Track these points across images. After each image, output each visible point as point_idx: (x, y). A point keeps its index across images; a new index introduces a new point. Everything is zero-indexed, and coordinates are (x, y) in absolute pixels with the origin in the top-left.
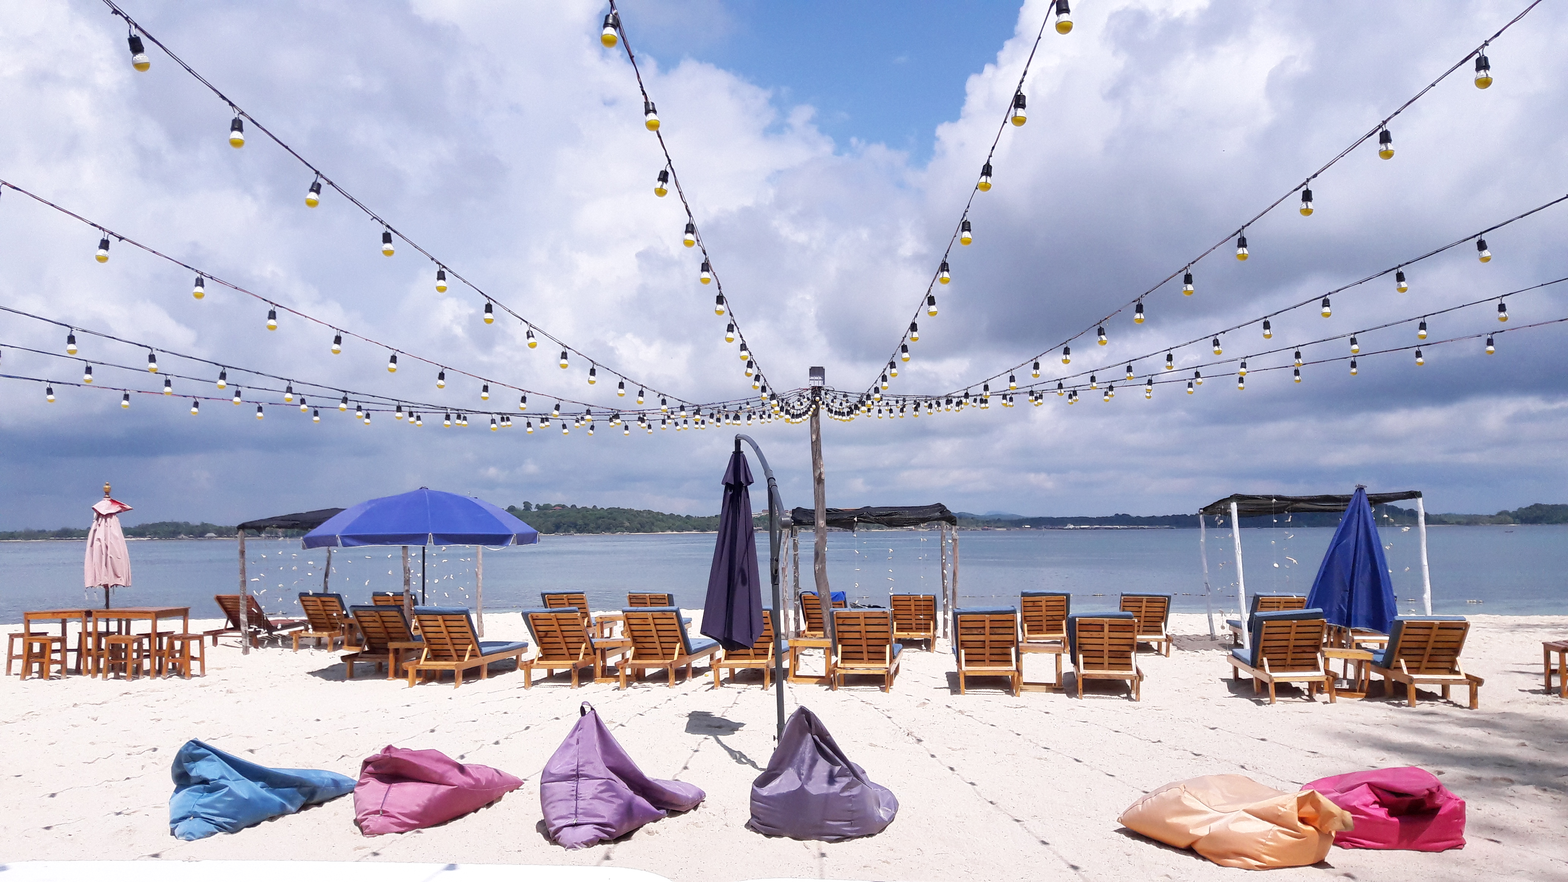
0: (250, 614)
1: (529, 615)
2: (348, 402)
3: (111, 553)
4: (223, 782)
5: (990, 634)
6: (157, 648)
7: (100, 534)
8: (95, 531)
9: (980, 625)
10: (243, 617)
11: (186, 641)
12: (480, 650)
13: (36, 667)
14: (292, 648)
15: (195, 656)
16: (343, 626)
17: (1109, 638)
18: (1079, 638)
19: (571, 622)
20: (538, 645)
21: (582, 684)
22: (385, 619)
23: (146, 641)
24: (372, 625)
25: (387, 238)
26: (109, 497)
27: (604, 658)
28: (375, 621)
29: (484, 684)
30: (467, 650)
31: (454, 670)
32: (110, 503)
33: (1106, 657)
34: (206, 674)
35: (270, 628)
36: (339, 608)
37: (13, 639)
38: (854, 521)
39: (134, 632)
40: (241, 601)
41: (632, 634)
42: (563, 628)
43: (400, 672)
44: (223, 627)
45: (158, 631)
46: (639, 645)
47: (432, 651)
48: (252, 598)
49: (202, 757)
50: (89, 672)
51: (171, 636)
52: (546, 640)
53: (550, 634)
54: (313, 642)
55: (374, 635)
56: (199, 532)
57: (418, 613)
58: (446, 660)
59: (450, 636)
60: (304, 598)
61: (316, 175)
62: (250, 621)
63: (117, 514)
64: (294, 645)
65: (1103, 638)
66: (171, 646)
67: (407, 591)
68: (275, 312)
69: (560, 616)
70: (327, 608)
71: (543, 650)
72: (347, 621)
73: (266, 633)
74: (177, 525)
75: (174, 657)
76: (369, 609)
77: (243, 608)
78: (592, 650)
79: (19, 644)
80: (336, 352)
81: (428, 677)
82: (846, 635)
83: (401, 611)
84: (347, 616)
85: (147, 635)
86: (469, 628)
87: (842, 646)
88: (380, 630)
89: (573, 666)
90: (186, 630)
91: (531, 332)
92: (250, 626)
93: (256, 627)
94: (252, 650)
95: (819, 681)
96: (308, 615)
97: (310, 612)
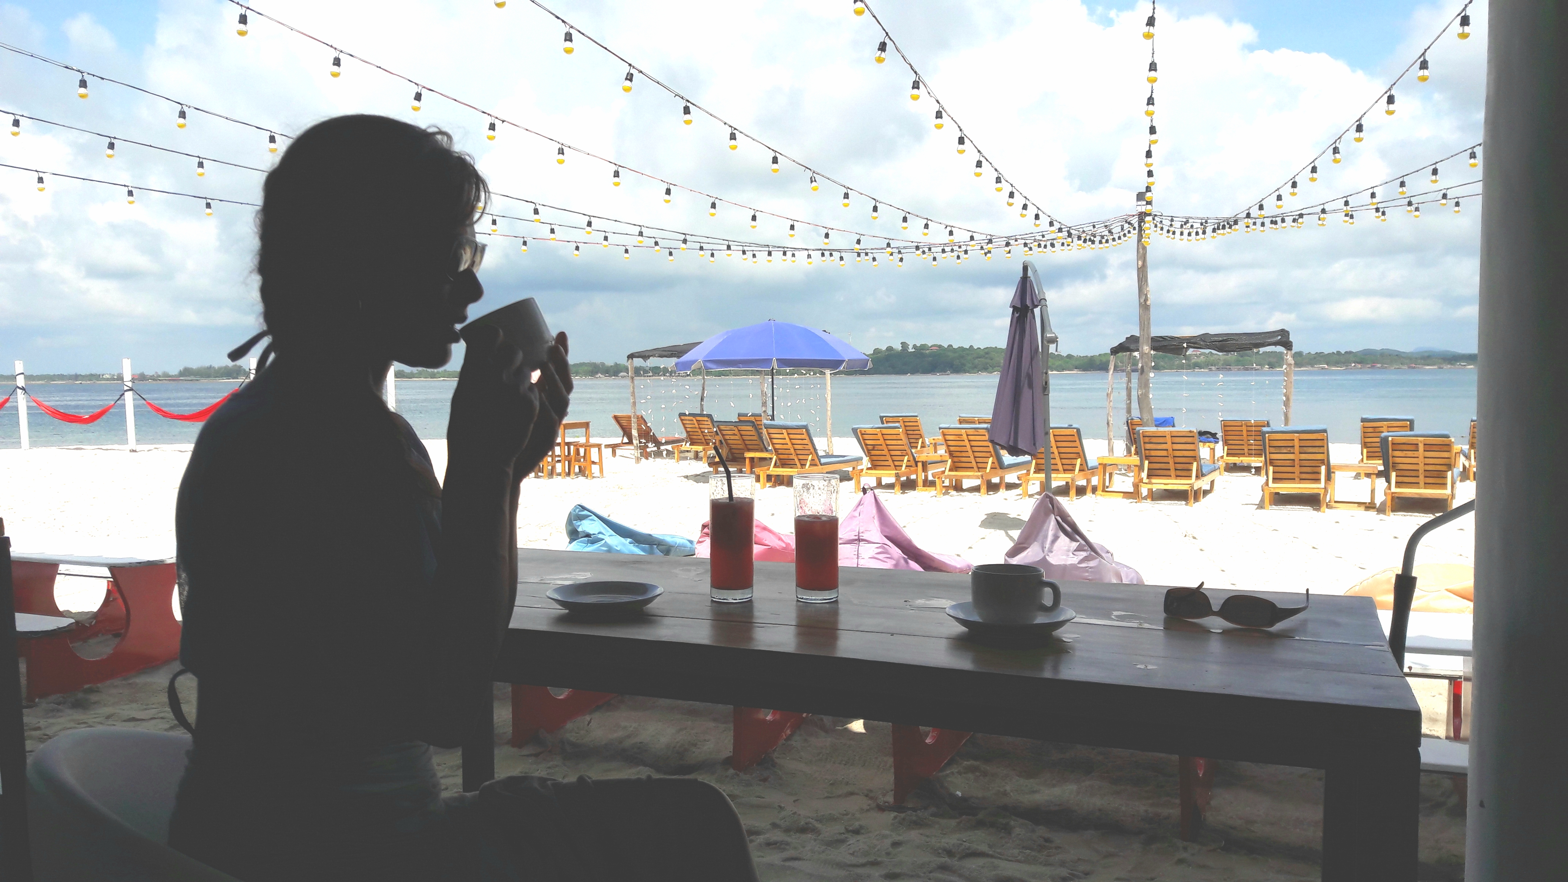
0: (639, 430)
1: (858, 431)
2: (689, 243)
4: (600, 536)
5: (1300, 453)
6: (567, 454)
9: (1290, 444)
10: (635, 433)
11: (588, 448)
12: (820, 461)
14: (674, 459)
15: (595, 461)
16: (714, 441)
17: (1425, 458)
18: (1393, 457)
19: (894, 437)
20: (866, 456)
21: (906, 491)
22: (743, 433)
24: (732, 437)
25: (687, 111)
27: (925, 469)
28: (734, 435)
30: (807, 460)
33: (1422, 477)
34: (604, 475)
35: (658, 443)
36: (710, 425)
38: (1184, 347)
40: (632, 419)
41: (948, 449)
42: (888, 442)
44: (620, 442)
45: (566, 441)
46: (956, 459)
47: (779, 459)
48: (642, 417)
49: (585, 517)
51: (577, 445)
52: (873, 452)
53: (877, 447)
54: (691, 455)
55: (733, 446)
57: (769, 427)
58: (791, 468)
59: (794, 448)
60: (683, 418)
61: (629, 67)
62: (640, 436)
64: (676, 456)
65: (1418, 457)
66: (577, 452)
67: (764, 412)
68: (618, 172)
69: (885, 431)
70: (701, 426)
71: (872, 461)
73: (654, 446)
75: (579, 461)
76: (729, 424)
77: (634, 424)
78: (914, 462)
80: (669, 202)
82: (1153, 453)
83: (756, 426)
86: (809, 441)
87: (1149, 463)
88: (739, 442)
89: (898, 476)
90: (587, 440)
91: (814, 177)
92: (641, 440)
93: (645, 441)
94: (643, 459)
95: (1127, 495)
96: (687, 432)
97: (688, 429)
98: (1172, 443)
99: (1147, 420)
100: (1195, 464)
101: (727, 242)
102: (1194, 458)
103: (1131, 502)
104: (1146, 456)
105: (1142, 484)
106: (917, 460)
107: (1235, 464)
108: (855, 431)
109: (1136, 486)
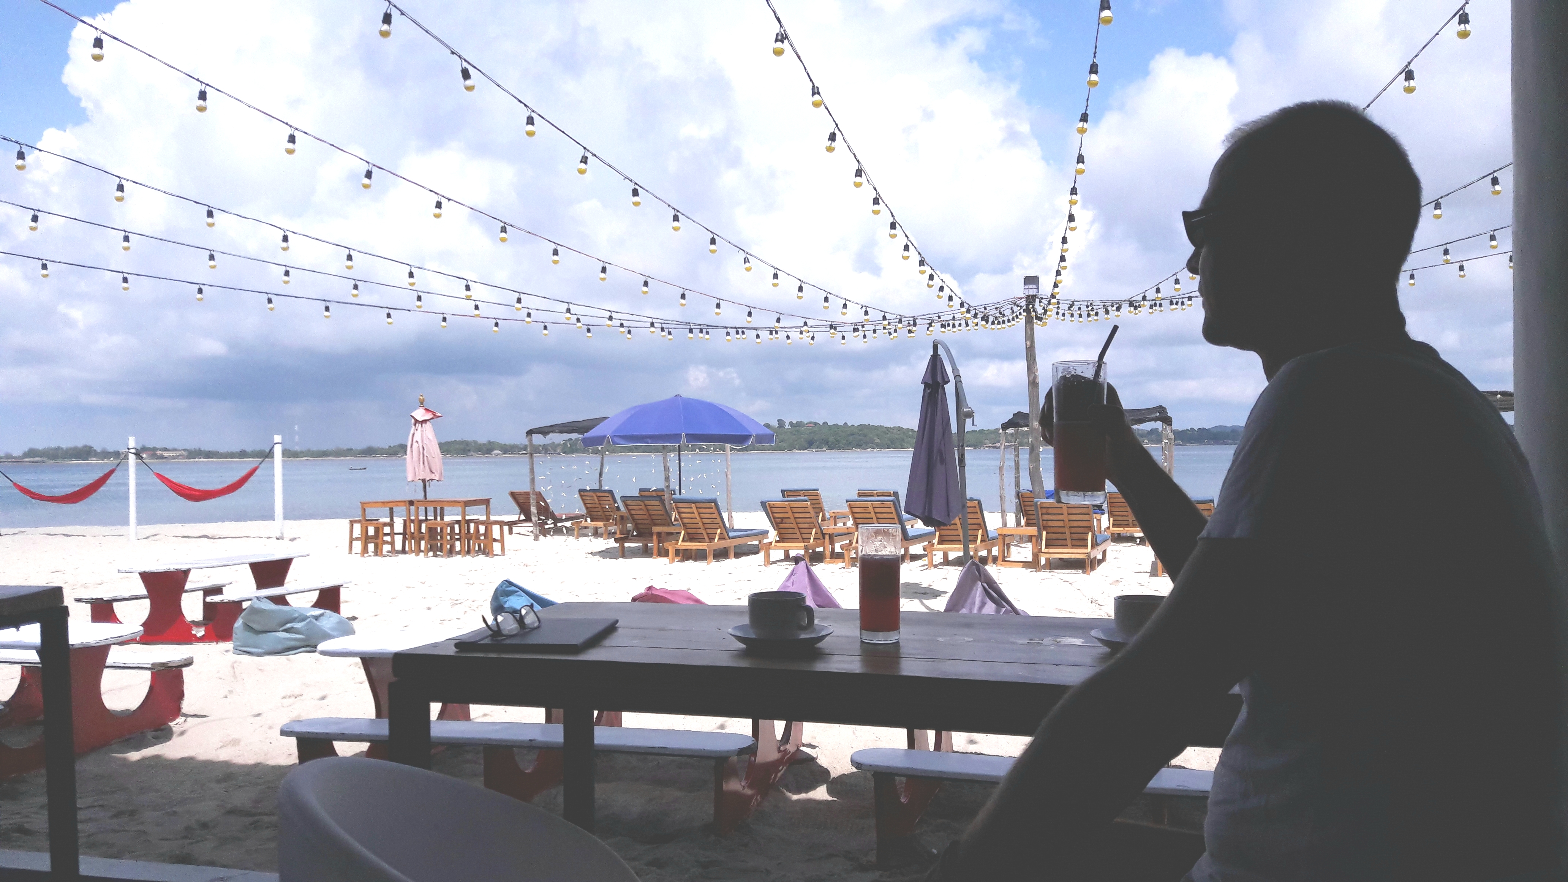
0: (539, 507)
1: (767, 504)
2: (613, 320)
3: (426, 453)
6: (466, 532)
7: (417, 437)
8: (413, 434)
10: (533, 509)
11: (488, 526)
12: (728, 535)
13: (371, 547)
14: (574, 536)
15: (496, 539)
16: (615, 516)
19: (802, 510)
20: (775, 530)
21: (814, 564)
22: (649, 508)
23: (457, 527)
24: (639, 512)
26: (423, 407)
27: (832, 542)
28: (641, 510)
29: (731, 563)
30: (716, 534)
31: (706, 550)
32: (424, 411)
34: (506, 554)
35: (557, 520)
36: (611, 502)
37: (353, 525)
39: (447, 519)
40: (531, 495)
41: (855, 521)
42: (797, 515)
43: (663, 552)
44: (517, 519)
45: (466, 518)
47: (687, 533)
48: (540, 493)
49: (512, 593)
50: (412, 552)
51: (477, 523)
52: (781, 525)
53: (785, 520)
54: (591, 531)
55: (640, 522)
56: (486, 449)
57: (676, 501)
58: (699, 542)
59: (702, 521)
60: (582, 493)
61: (584, 150)
62: (539, 513)
63: (430, 421)
64: (576, 532)
66: (477, 530)
67: (668, 487)
68: (557, 250)
69: (793, 504)
70: (602, 502)
71: (780, 534)
72: (619, 513)
73: (552, 523)
74: (467, 443)
75: (479, 539)
76: (633, 499)
77: (533, 501)
78: (821, 535)
79: (357, 528)
80: (603, 279)
81: (685, 555)
82: (1050, 524)
83: (662, 501)
84: (618, 508)
85: (458, 522)
86: (718, 515)
87: (1047, 533)
88: (645, 517)
89: (806, 548)
90: (488, 517)
91: (748, 258)
92: (540, 517)
93: (544, 518)
94: (541, 537)
95: (1026, 564)
96: (587, 508)
97: (588, 505)
98: (1068, 514)
99: (1039, 493)
100: (1090, 534)
101: (651, 319)
102: (1089, 528)
103: (1032, 571)
104: (1043, 527)
105: (1042, 554)
106: (824, 533)
107: (1119, 534)
108: (763, 504)
109: (1036, 556)
